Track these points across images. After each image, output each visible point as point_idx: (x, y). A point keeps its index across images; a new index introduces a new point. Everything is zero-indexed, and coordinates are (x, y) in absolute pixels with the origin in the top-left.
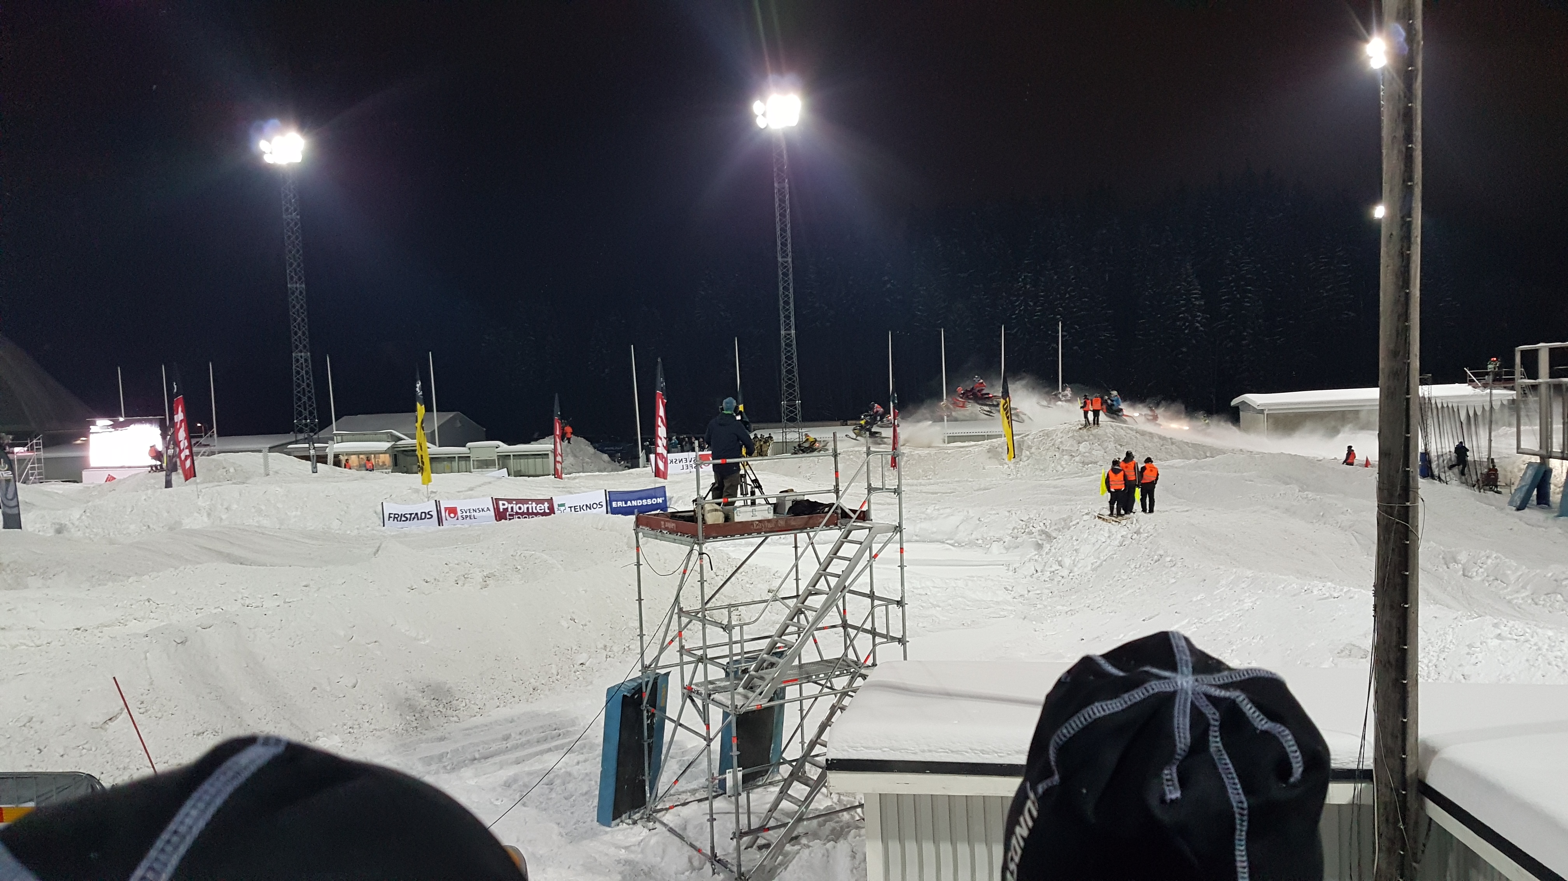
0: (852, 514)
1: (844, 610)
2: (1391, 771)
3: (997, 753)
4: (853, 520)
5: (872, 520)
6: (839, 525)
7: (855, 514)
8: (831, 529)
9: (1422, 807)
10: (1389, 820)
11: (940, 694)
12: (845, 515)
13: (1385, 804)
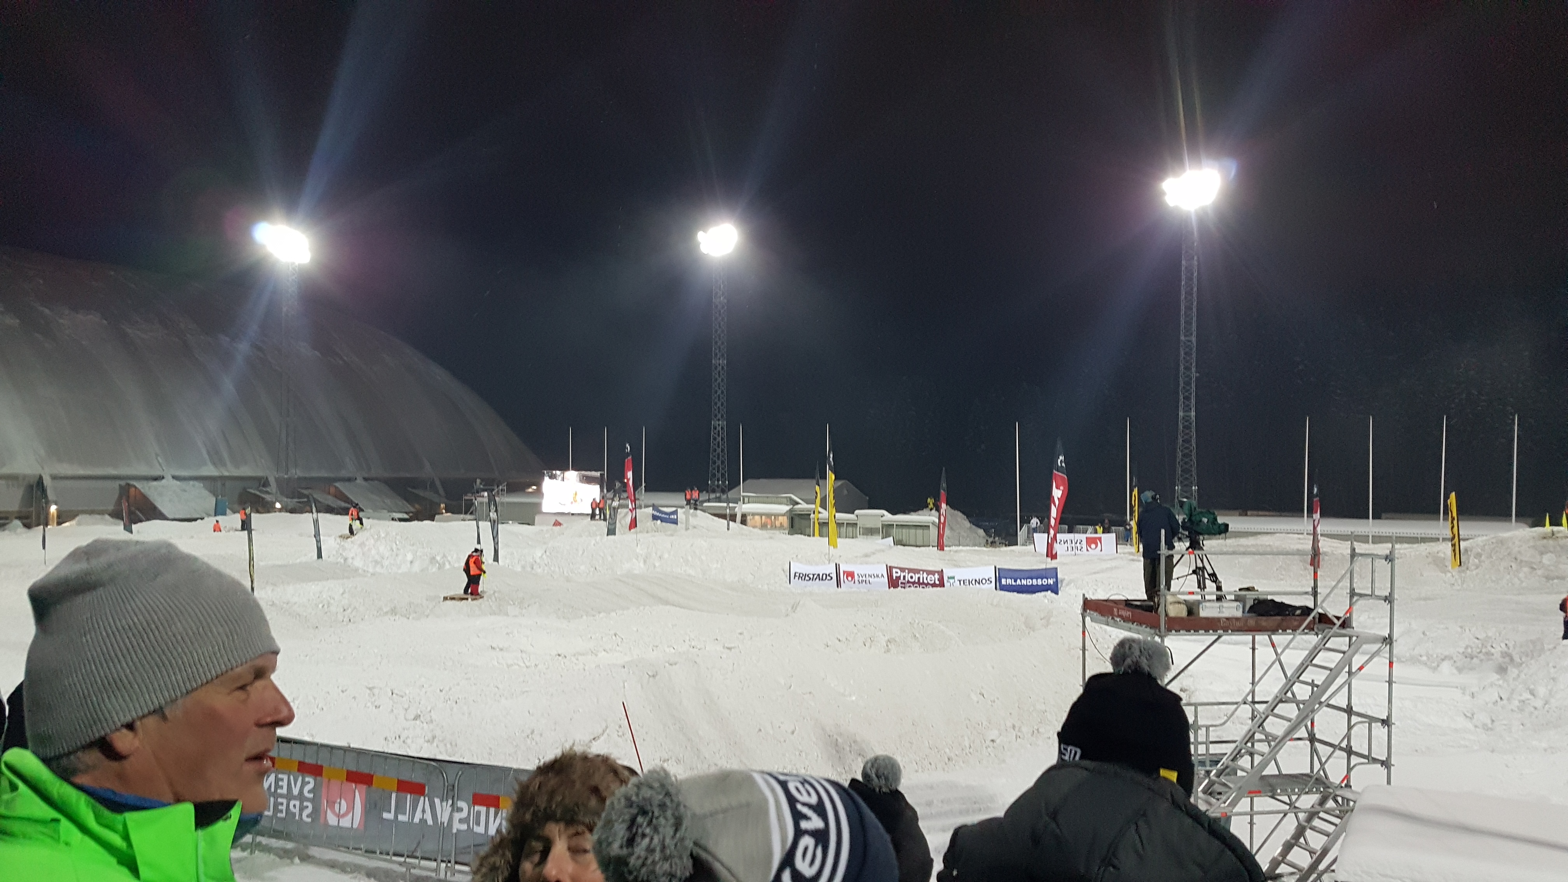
4: (1334, 626)
5: (1354, 628)
6: (1318, 630)
7: (1337, 620)
8: (1309, 634)
12: (1324, 620)
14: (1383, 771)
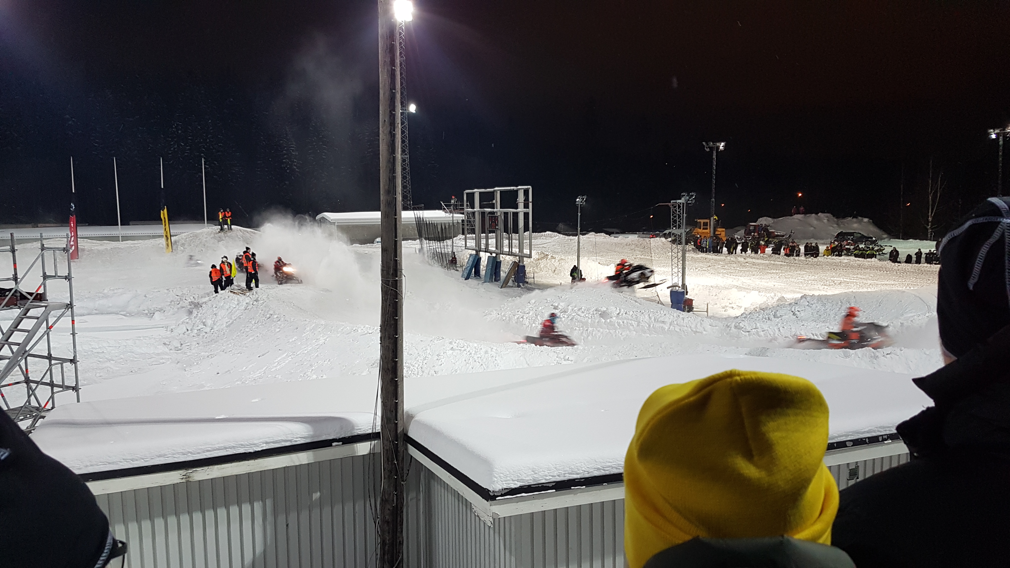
0: (29, 297)
1: (27, 370)
2: (390, 431)
3: (144, 458)
4: (30, 301)
5: (47, 300)
6: (19, 305)
7: (31, 296)
8: (11, 308)
9: (407, 449)
10: (389, 460)
11: (102, 424)
12: (23, 297)
13: (387, 450)
14: (74, 394)
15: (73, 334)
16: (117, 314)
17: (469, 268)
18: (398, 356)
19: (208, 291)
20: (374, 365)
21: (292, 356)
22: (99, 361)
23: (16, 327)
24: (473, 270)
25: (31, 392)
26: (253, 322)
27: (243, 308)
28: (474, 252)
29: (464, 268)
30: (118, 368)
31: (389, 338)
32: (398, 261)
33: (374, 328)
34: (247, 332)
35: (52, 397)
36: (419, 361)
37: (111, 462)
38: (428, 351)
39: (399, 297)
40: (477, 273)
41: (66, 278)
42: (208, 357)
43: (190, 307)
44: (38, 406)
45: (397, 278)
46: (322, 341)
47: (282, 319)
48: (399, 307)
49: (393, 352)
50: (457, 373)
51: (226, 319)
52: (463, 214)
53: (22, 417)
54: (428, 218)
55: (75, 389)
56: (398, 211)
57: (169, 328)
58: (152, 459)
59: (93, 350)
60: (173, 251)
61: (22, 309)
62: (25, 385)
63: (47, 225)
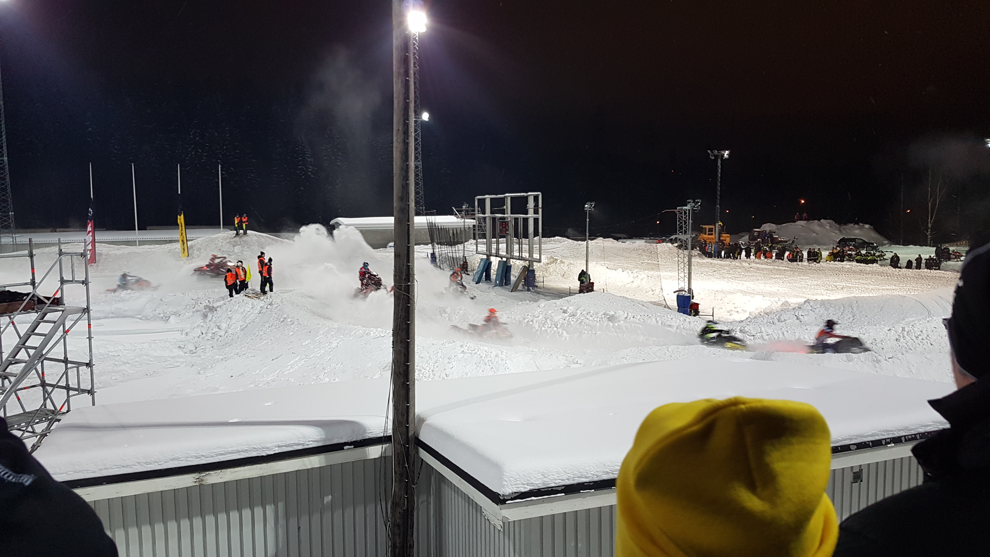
0: (46, 301)
1: (43, 373)
2: (401, 434)
3: (157, 462)
4: (47, 305)
5: (64, 305)
6: (36, 309)
7: (49, 300)
8: (28, 313)
9: (417, 452)
10: (400, 463)
11: (117, 427)
12: (40, 302)
13: (398, 454)
14: (90, 397)
15: (90, 338)
16: (134, 317)
17: (480, 272)
18: (410, 360)
19: (223, 295)
20: (386, 368)
21: (305, 360)
22: (115, 365)
23: (33, 331)
24: (484, 274)
25: (47, 396)
26: (267, 326)
27: (257, 311)
28: (485, 257)
29: (475, 272)
30: (133, 372)
31: (401, 342)
32: (411, 267)
33: (386, 332)
34: (261, 335)
35: (68, 401)
36: (431, 364)
37: (124, 465)
38: (439, 355)
39: (411, 301)
40: (488, 278)
41: (83, 282)
42: (222, 360)
43: (204, 310)
44: (53, 409)
45: (409, 283)
46: (334, 345)
47: (296, 323)
48: (411, 312)
49: (405, 355)
50: (468, 376)
51: (241, 323)
52: (474, 219)
53: (38, 420)
54: (440, 223)
55: (91, 392)
56: (410, 215)
57: (184, 331)
58: (165, 462)
59: (109, 353)
60: (190, 255)
61: (39, 313)
62: (41, 388)
63: (66, 230)
